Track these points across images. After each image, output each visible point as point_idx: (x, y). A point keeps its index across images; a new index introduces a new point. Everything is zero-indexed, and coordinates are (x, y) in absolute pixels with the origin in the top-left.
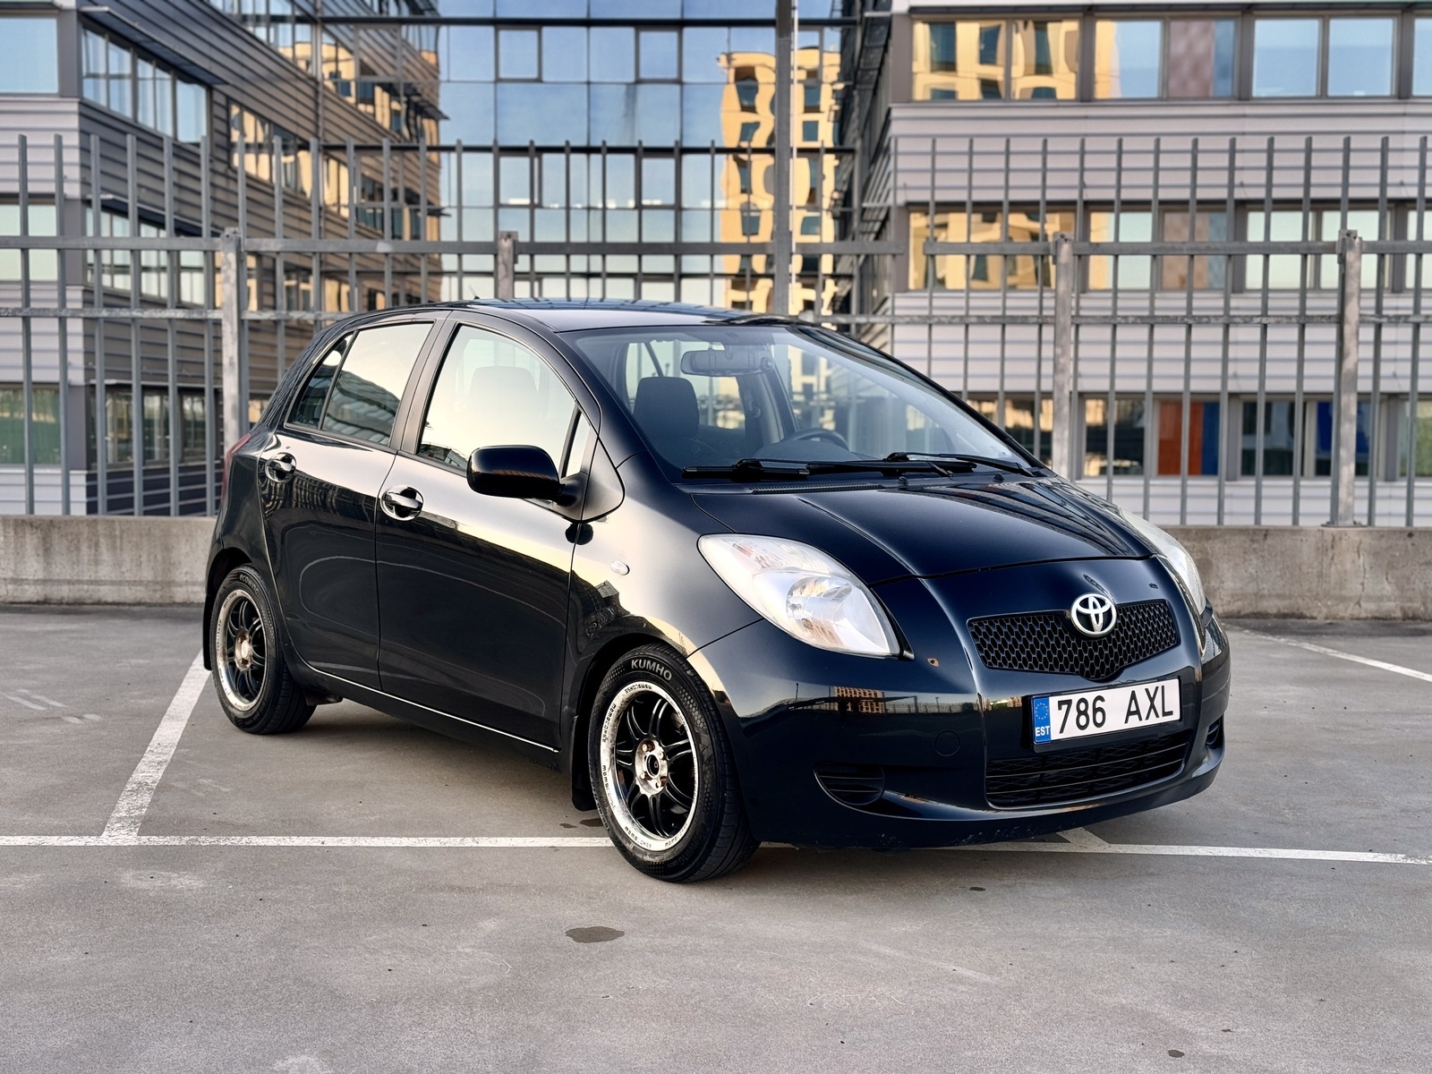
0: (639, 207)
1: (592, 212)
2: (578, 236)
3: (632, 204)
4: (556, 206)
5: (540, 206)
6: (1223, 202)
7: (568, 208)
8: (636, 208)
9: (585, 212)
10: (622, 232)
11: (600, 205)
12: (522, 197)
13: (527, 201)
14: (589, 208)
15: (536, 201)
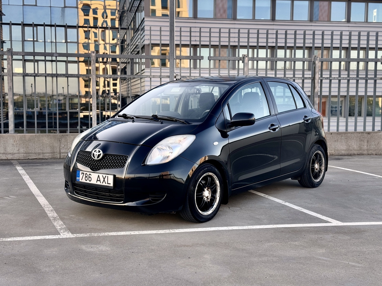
0: (66, 42)
1: (52, 43)
2: (48, 51)
3: (64, 41)
4: (42, 41)
5: (37, 41)
6: (227, 46)
7: (45, 42)
8: (65, 42)
9: (51, 43)
10: (62, 49)
11: (55, 41)
12: (31, 38)
13: (32, 39)
14: (52, 42)
15: (35, 39)
